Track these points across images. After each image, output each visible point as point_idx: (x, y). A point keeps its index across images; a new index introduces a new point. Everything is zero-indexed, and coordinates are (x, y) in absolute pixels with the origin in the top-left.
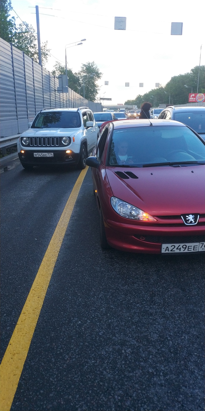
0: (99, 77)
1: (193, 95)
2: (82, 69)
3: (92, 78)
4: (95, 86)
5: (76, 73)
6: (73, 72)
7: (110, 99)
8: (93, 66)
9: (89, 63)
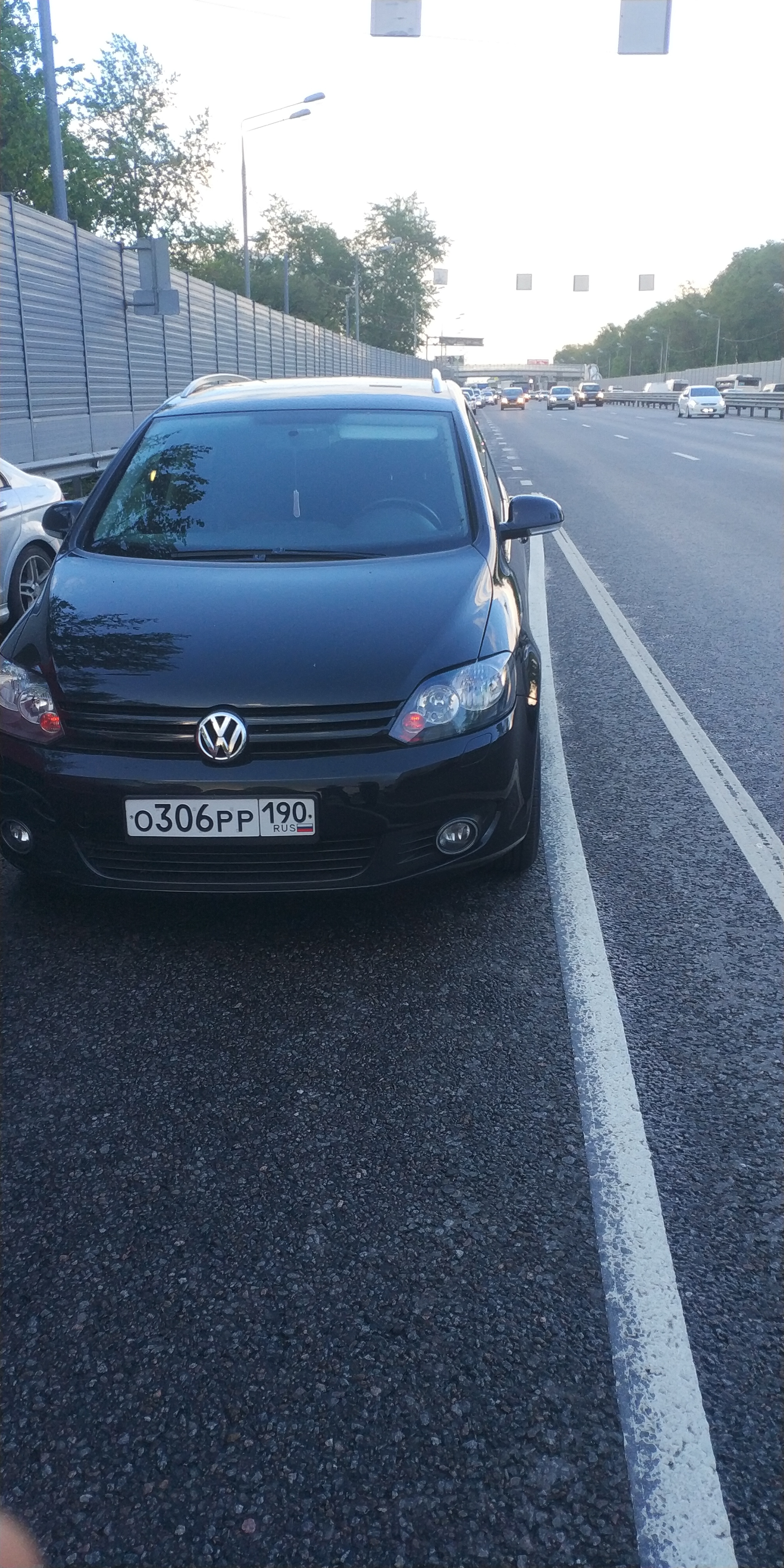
0: (436, 254)
2: (369, 222)
3: (410, 257)
4: (416, 289)
5: (347, 241)
6: (339, 237)
7: (478, 342)
8: (411, 211)
9: (398, 201)
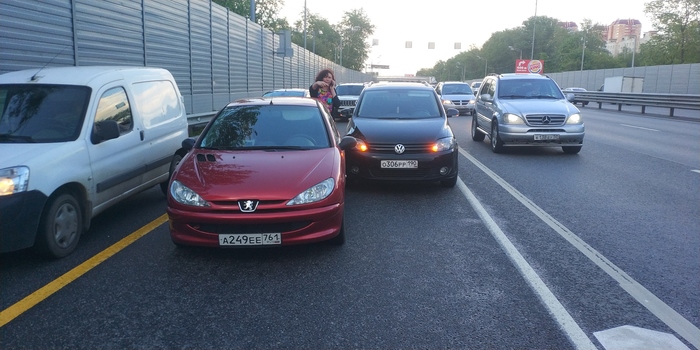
0: (370, 32)
1: (523, 62)
2: (343, 19)
3: (360, 33)
4: (362, 45)
5: (333, 26)
6: (330, 24)
7: (387, 67)
8: (360, 15)
9: (355, 11)
